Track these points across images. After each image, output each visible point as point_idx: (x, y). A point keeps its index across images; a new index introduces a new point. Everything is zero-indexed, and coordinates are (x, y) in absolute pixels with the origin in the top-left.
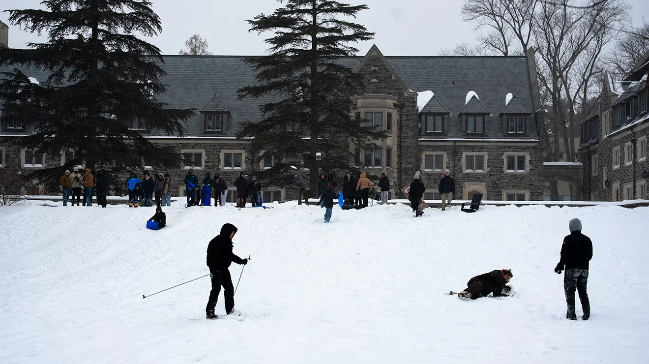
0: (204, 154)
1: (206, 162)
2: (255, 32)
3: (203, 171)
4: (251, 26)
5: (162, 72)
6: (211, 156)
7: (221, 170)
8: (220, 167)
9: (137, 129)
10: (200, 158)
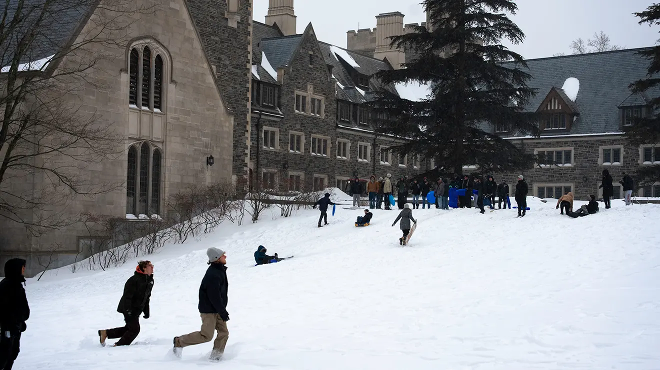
0: (622, 150)
1: (624, 158)
2: (646, 24)
3: (622, 167)
4: (639, 19)
5: (529, 76)
6: (629, 151)
7: (640, 165)
8: (639, 162)
9: (550, 129)
10: (619, 154)
